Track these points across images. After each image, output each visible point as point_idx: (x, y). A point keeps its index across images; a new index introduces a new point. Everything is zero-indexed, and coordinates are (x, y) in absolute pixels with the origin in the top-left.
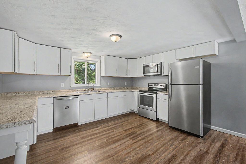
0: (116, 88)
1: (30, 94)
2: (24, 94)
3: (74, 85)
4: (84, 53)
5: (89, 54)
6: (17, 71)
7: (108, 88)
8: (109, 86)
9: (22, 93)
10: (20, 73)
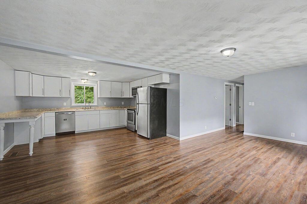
0: (112, 107)
1: (41, 110)
2: (36, 110)
3: (74, 104)
4: (82, 79)
5: (86, 81)
6: (31, 95)
7: (105, 107)
8: (105, 106)
9: (35, 110)
10: (33, 96)
